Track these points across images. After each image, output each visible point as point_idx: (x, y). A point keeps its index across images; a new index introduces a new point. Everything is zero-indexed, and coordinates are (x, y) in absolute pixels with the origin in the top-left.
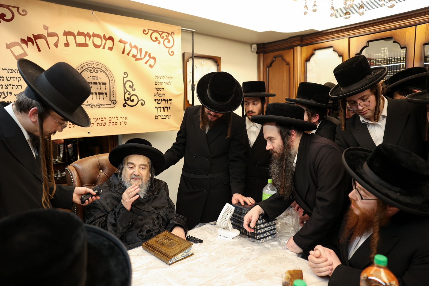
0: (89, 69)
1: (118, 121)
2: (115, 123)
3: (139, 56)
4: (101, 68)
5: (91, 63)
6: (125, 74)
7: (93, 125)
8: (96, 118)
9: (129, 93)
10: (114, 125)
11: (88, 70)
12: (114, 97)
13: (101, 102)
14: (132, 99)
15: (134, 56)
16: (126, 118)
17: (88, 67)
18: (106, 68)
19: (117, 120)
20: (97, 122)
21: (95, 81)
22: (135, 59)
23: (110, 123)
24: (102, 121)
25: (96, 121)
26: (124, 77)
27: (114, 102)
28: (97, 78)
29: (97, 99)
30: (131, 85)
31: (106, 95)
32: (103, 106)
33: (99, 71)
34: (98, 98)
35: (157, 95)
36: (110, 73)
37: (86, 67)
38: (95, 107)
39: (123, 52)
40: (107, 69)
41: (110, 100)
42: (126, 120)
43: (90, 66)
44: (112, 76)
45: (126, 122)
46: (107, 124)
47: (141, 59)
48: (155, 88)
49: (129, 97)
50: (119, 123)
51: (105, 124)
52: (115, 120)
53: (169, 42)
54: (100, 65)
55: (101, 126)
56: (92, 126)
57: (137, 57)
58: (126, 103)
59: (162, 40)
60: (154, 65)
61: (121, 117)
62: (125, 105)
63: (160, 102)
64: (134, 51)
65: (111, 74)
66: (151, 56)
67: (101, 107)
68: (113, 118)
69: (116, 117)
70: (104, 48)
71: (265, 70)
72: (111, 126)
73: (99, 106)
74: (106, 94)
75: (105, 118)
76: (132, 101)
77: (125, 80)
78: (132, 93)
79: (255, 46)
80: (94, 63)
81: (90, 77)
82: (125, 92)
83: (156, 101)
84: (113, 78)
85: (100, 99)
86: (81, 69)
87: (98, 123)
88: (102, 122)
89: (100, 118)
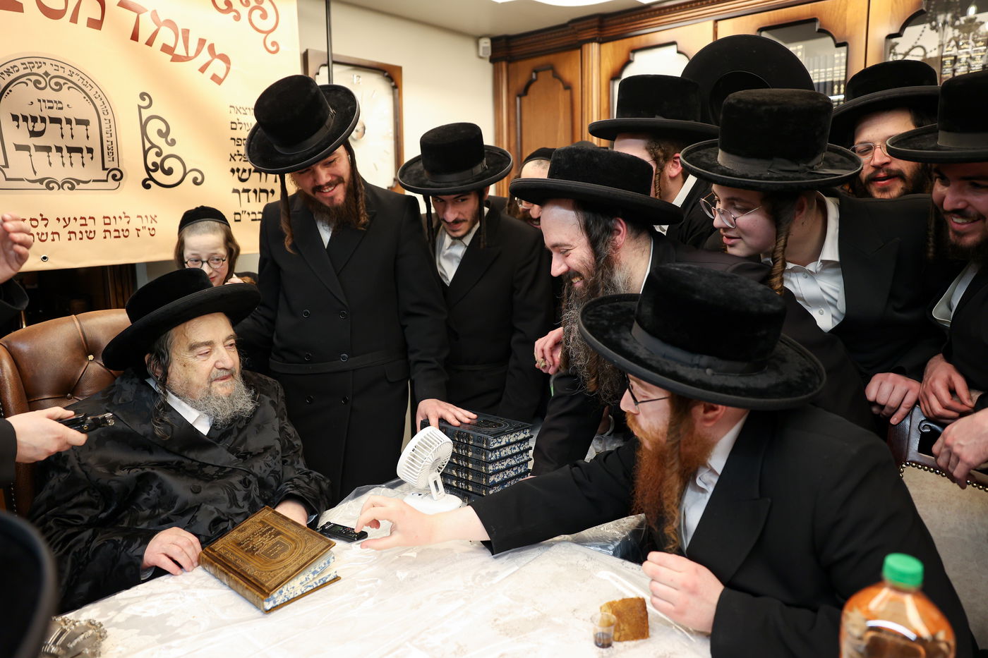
0: (33, 78)
1: (132, 227)
2: (121, 232)
3: (180, 51)
4: (69, 78)
5: (38, 60)
6: (144, 99)
7: (56, 236)
8: (64, 219)
9: (157, 150)
10: (119, 237)
11: (28, 81)
12: (116, 159)
13: (77, 172)
14: (166, 168)
15: (166, 49)
16: (154, 219)
17: (28, 71)
18: (84, 77)
19: (128, 222)
20: (70, 228)
21: (55, 113)
22: (170, 57)
23: (109, 231)
24: (81, 225)
25: (64, 227)
26: (140, 107)
27: (114, 175)
28: (60, 105)
29: (63, 164)
30: (164, 130)
31: (90, 155)
32: (82, 186)
33: (65, 88)
34: (67, 163)
35: (237, 158)
36: (99, 93)
37: (22, 72)
38: (61, 187)
39: (135, 37)
40: (90, 82)
41: (104, 169)
42: (154, 225)
43: (35, 70)
44: (106, 102)
45: (153, 229)
46: (100, 234)
47: (186, 58)
48: (232, 139)
49: (158, 160)
50: (133, 233)
51: (92, 235)
52: (121, 225)
53: (264, 16)
54: (68, 68)
55: (81, 239)
56: (53, 240)
57: (176, 52)
58: (151, 179)
59: (244, 11)
60: (225, 77)
61: (138, 217)
62: (148, 182)
63: (245, 176)
64: (166, 36)
65: (102, 96)
66: (218, 52)
67: (77, 187)
68: (115, 218)
69: (123, 216)
70: (74, 19)
71: (512, 102)
72: (110, 240)
73: (72, 184)
74: (90, 150)
75: (90, 218)
76: (169, 172)
77: (146, 114)
78: (167, 150)
79: (486, 44)
80: (48, 62)
81: (36, 102)
82: (146, 149)
83: (236, 173)
84: (108, 108)
85: (72, 164)
86: (6, 76)
87: (70, 233)
88: (83, 229)
89: (75, 219)
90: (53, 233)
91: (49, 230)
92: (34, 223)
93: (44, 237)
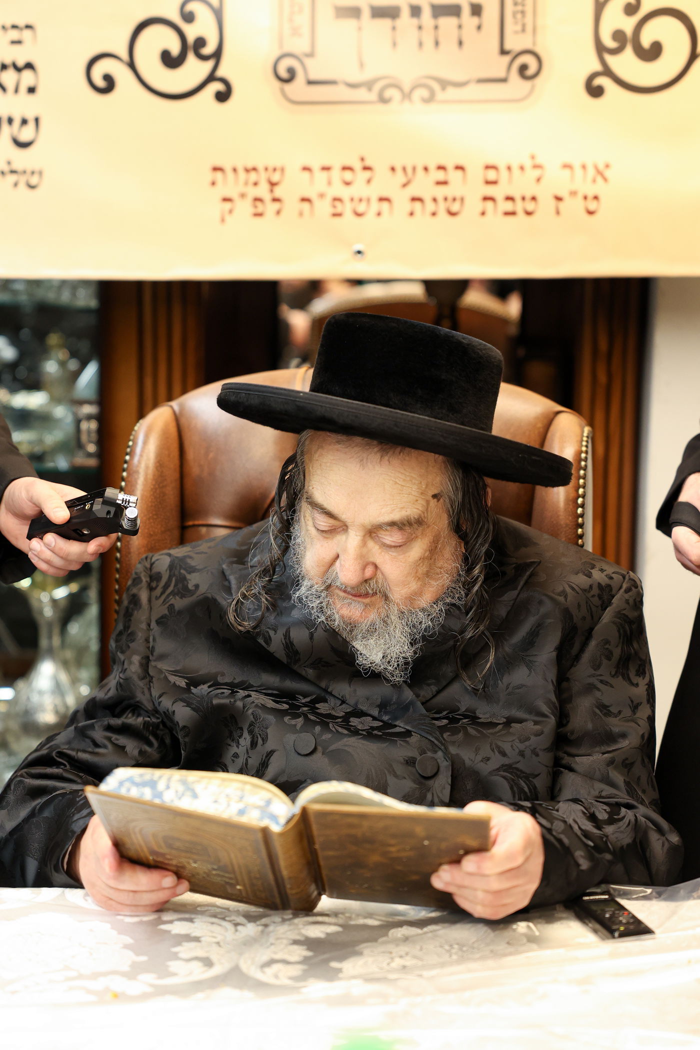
1: (545, 191)
2: (520, 204)
7: (385, 205)
8: (404, 169)
10: (517, 214)
12: (529, 28)
13: (446, 62)
14: (646, 41)
16: (601, 173)
19: (539, 180)
23: (492, 199)
24: (439, 183)
25: (405, 185)
27: (523, 68)
29: (421, 44)
31: (475, 20)
32: (451, 92)
34: (429, 43)
38: (407, 96)
41: (503, 52)
42: (599, 188)
45: (596, 197)
46: (474, 204)
49: (628, 25)
50: (546, 204)
51: (455, 207)
52: (521, 185)
55: (434, 214)
56: (379, 214)
58: (607, 72)
61: (565, 167)
62: (598, 82)
67: (440, 95)
68: (510, 168)
69: (528, 164)
72: (495, 218)
73: (432, 89)
74: (477, 11)
75: (459, 168)
76: (653, 52)
85: (437, 43)
87: (414, 199)
88: (441, 192)
89: (426, 169)
90: (382, 199)
91: (374, 191)
92: (348, 175)
93: (361, 208)
